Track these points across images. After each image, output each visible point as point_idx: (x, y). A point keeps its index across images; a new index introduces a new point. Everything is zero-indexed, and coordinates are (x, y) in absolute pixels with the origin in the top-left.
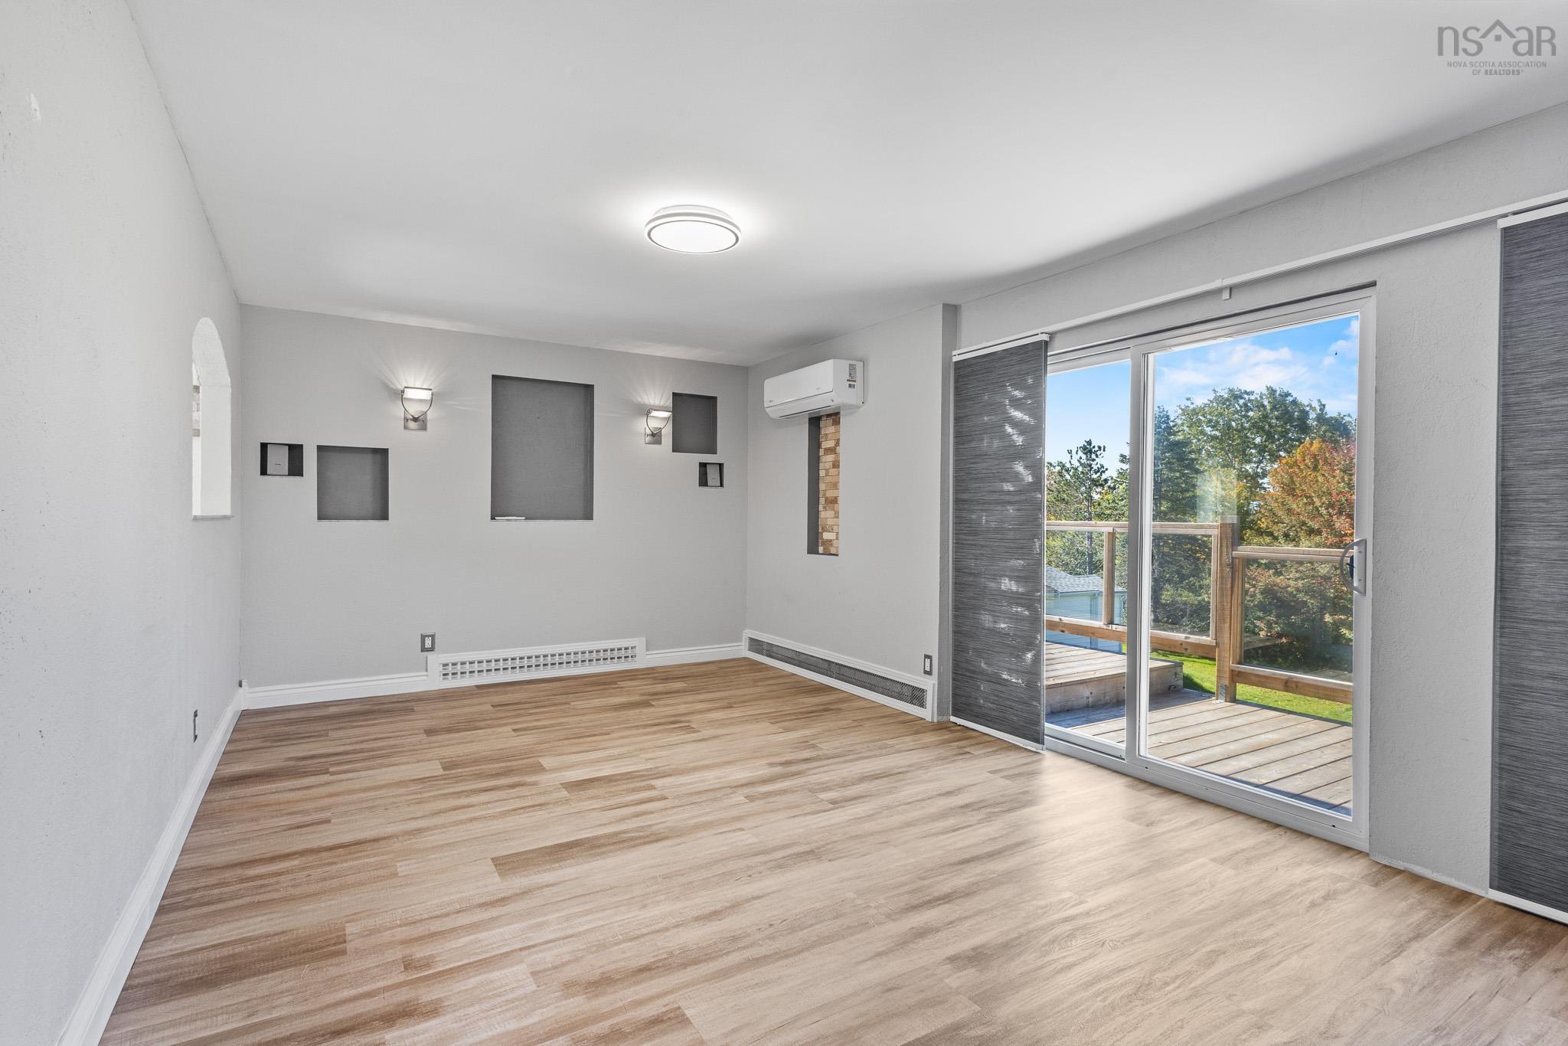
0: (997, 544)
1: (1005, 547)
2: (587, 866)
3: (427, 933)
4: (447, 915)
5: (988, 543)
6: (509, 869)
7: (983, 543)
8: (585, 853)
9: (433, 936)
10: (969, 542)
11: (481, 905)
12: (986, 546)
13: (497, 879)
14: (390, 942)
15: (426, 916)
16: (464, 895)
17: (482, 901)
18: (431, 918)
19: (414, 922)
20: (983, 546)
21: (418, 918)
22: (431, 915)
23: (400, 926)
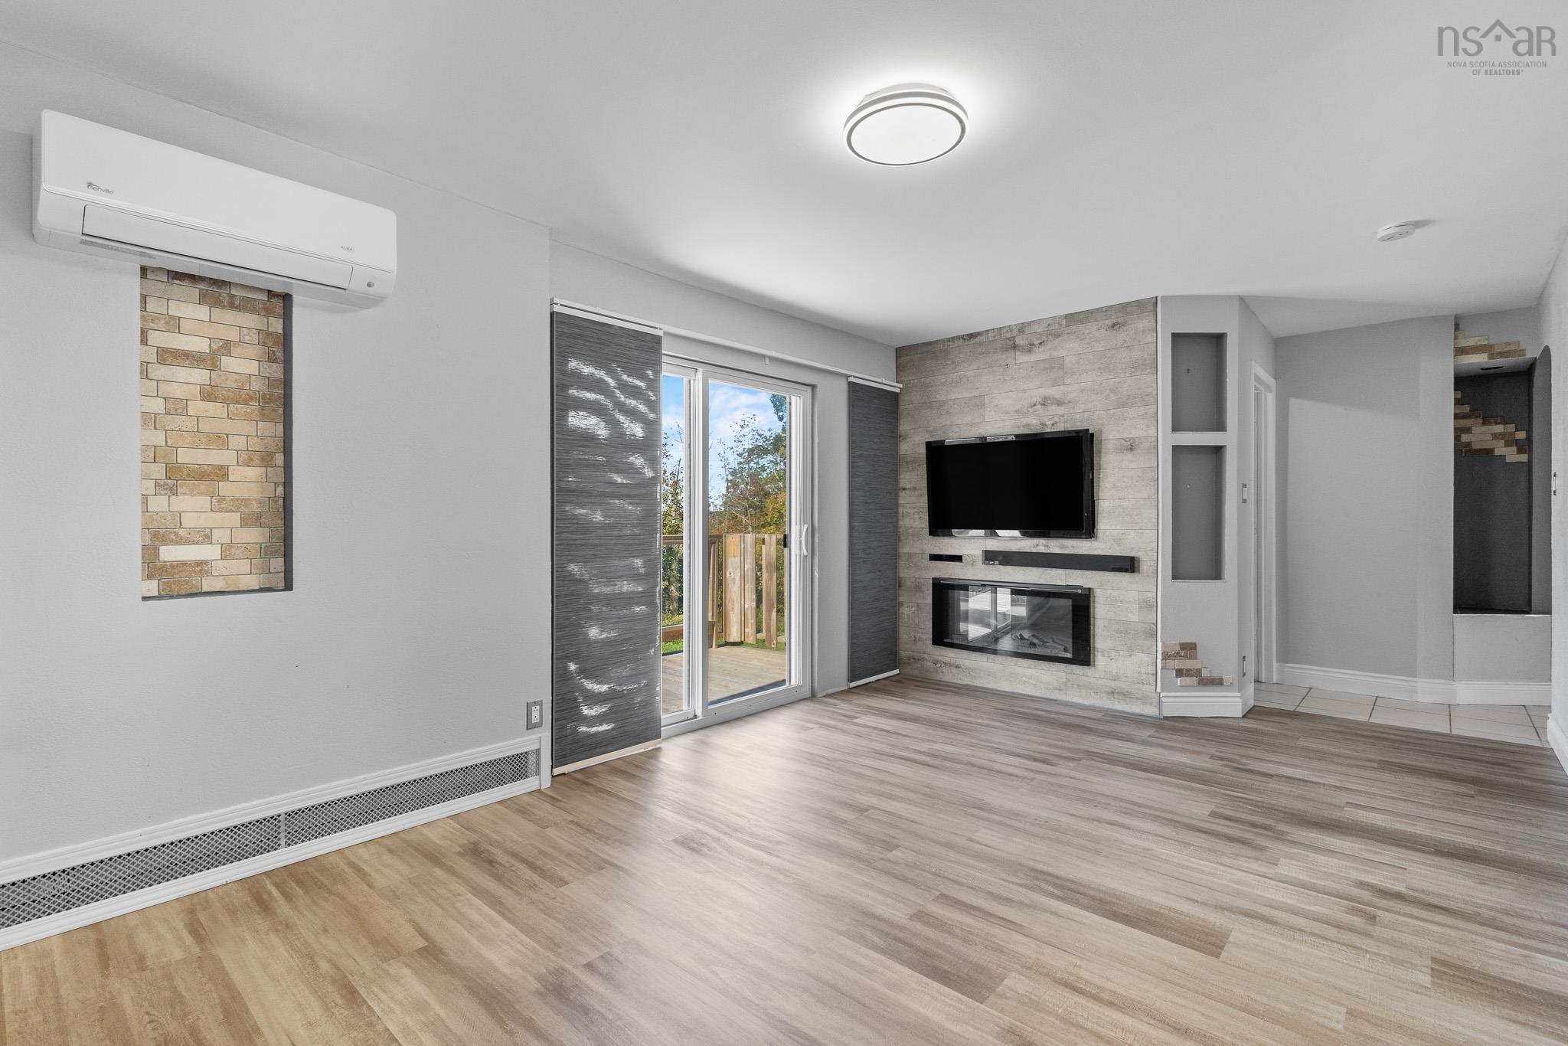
0: (613, 542)
1: (623, 544)
2: (1139, 893)
3: (1342, 931)
4: (1313, 934)
5: (602, 542)
6: (1212, 935)
7: (596, 542)
8: (1122, 903)
9: (1338, 926)
10: (577, 542)
11: (1274, 923)
12: (601, 545)
13: (1234, 936)
14: (1383, 943)
15: (1335, 945)
16: (1283, 942)
17: (1269, 926)
18: (1332, 941)
19: (1350, 946)
20: (596, 545)
21: (1344, 948)
22: (1330, 944)
23: (1367, 952)
